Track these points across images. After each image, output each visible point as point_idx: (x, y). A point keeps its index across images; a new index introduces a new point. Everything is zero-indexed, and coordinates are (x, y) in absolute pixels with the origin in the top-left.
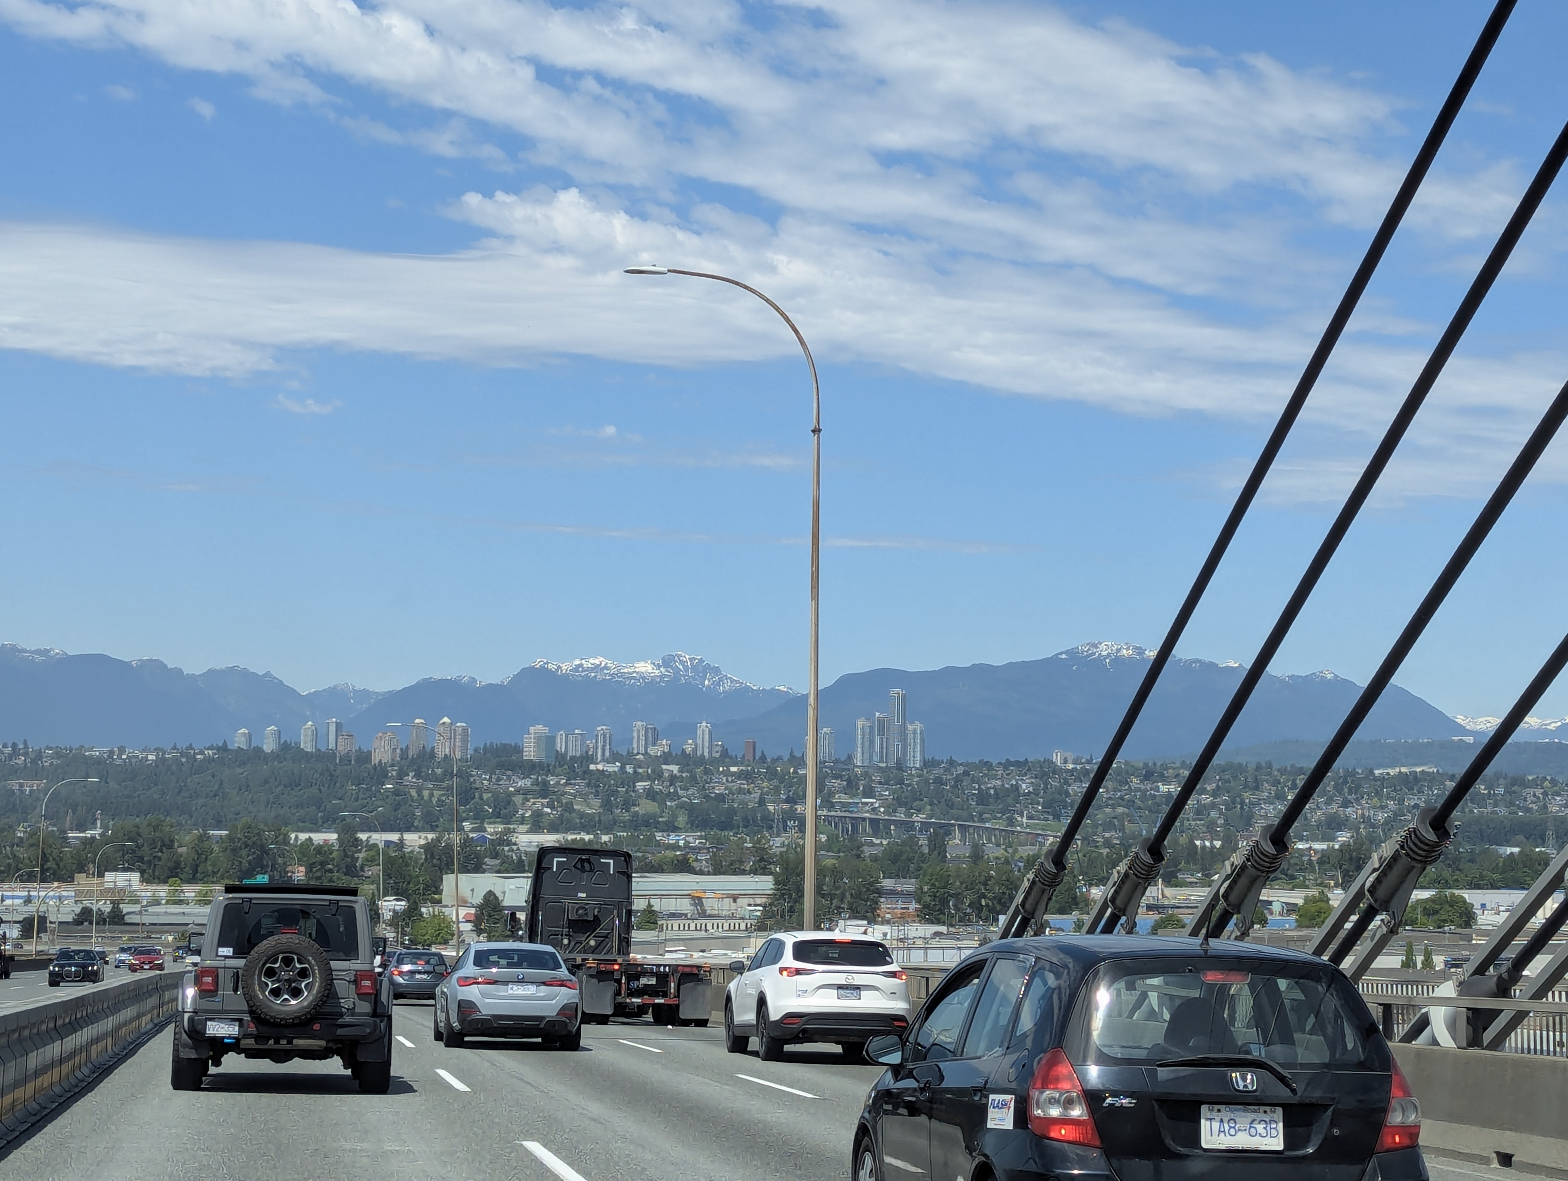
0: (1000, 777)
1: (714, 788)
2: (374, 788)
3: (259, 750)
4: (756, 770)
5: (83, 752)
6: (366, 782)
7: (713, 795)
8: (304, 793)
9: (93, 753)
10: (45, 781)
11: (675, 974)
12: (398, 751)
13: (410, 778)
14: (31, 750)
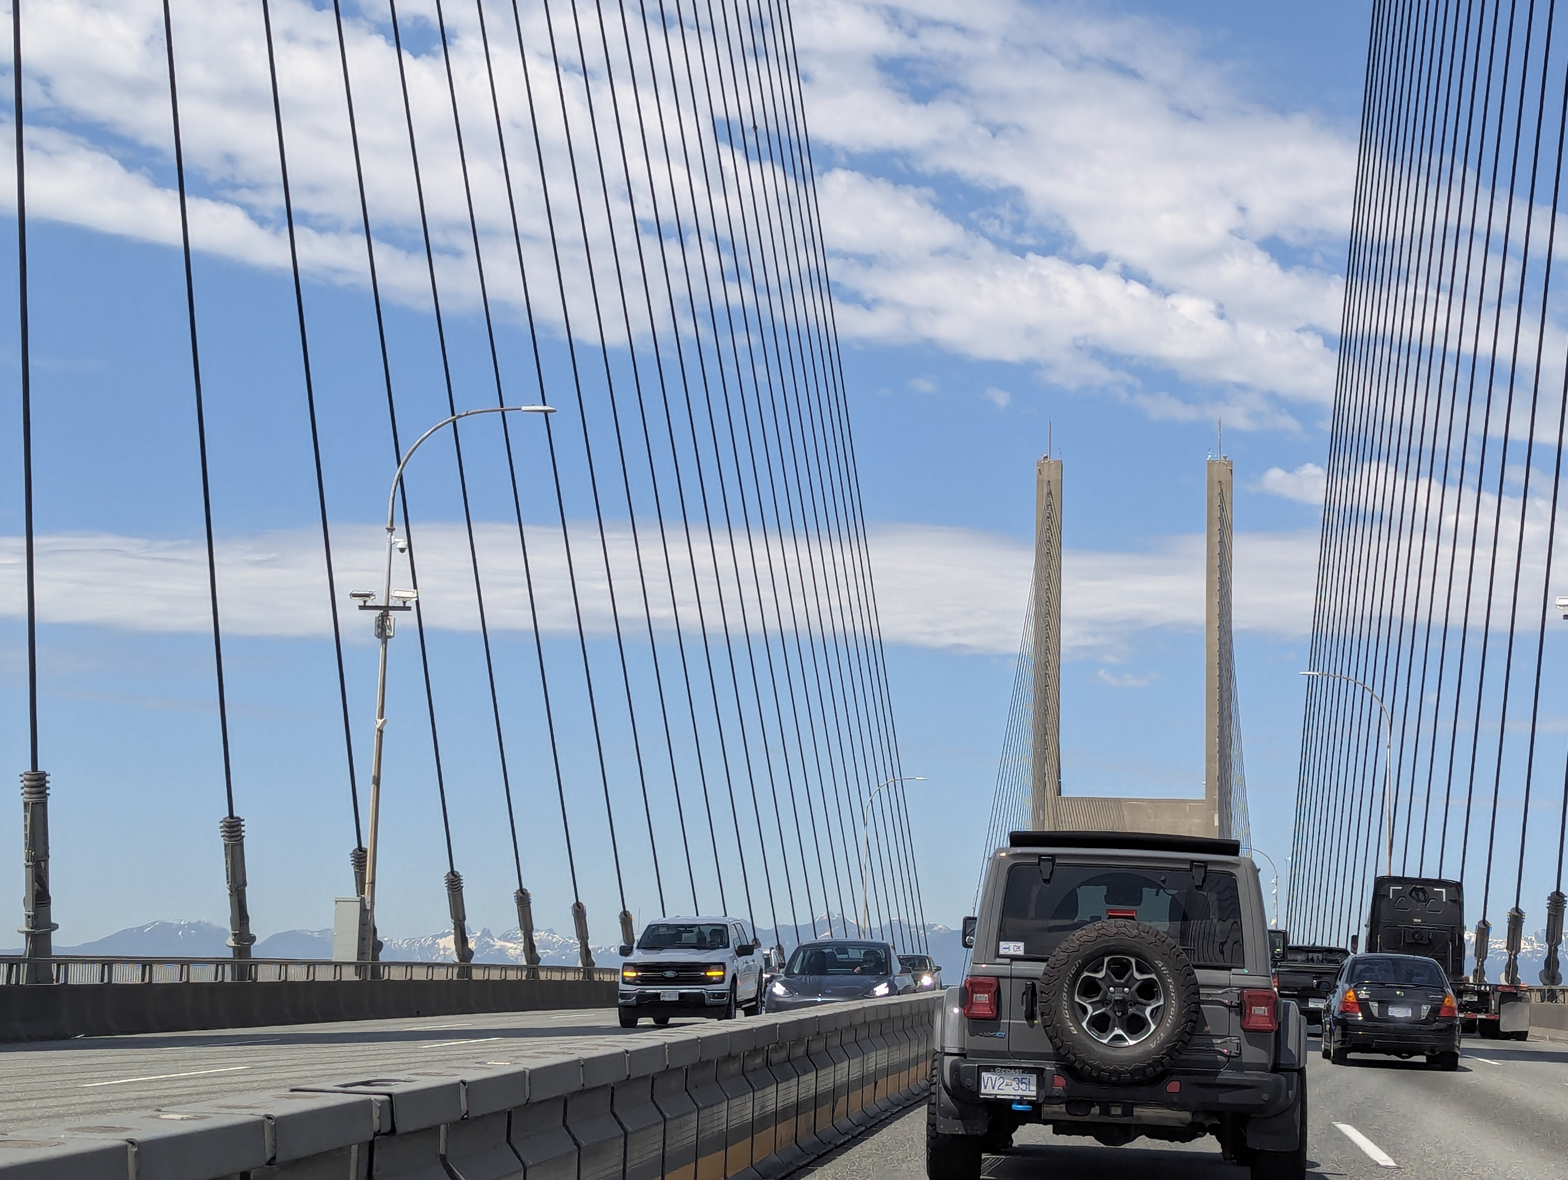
11: (1495, 993)
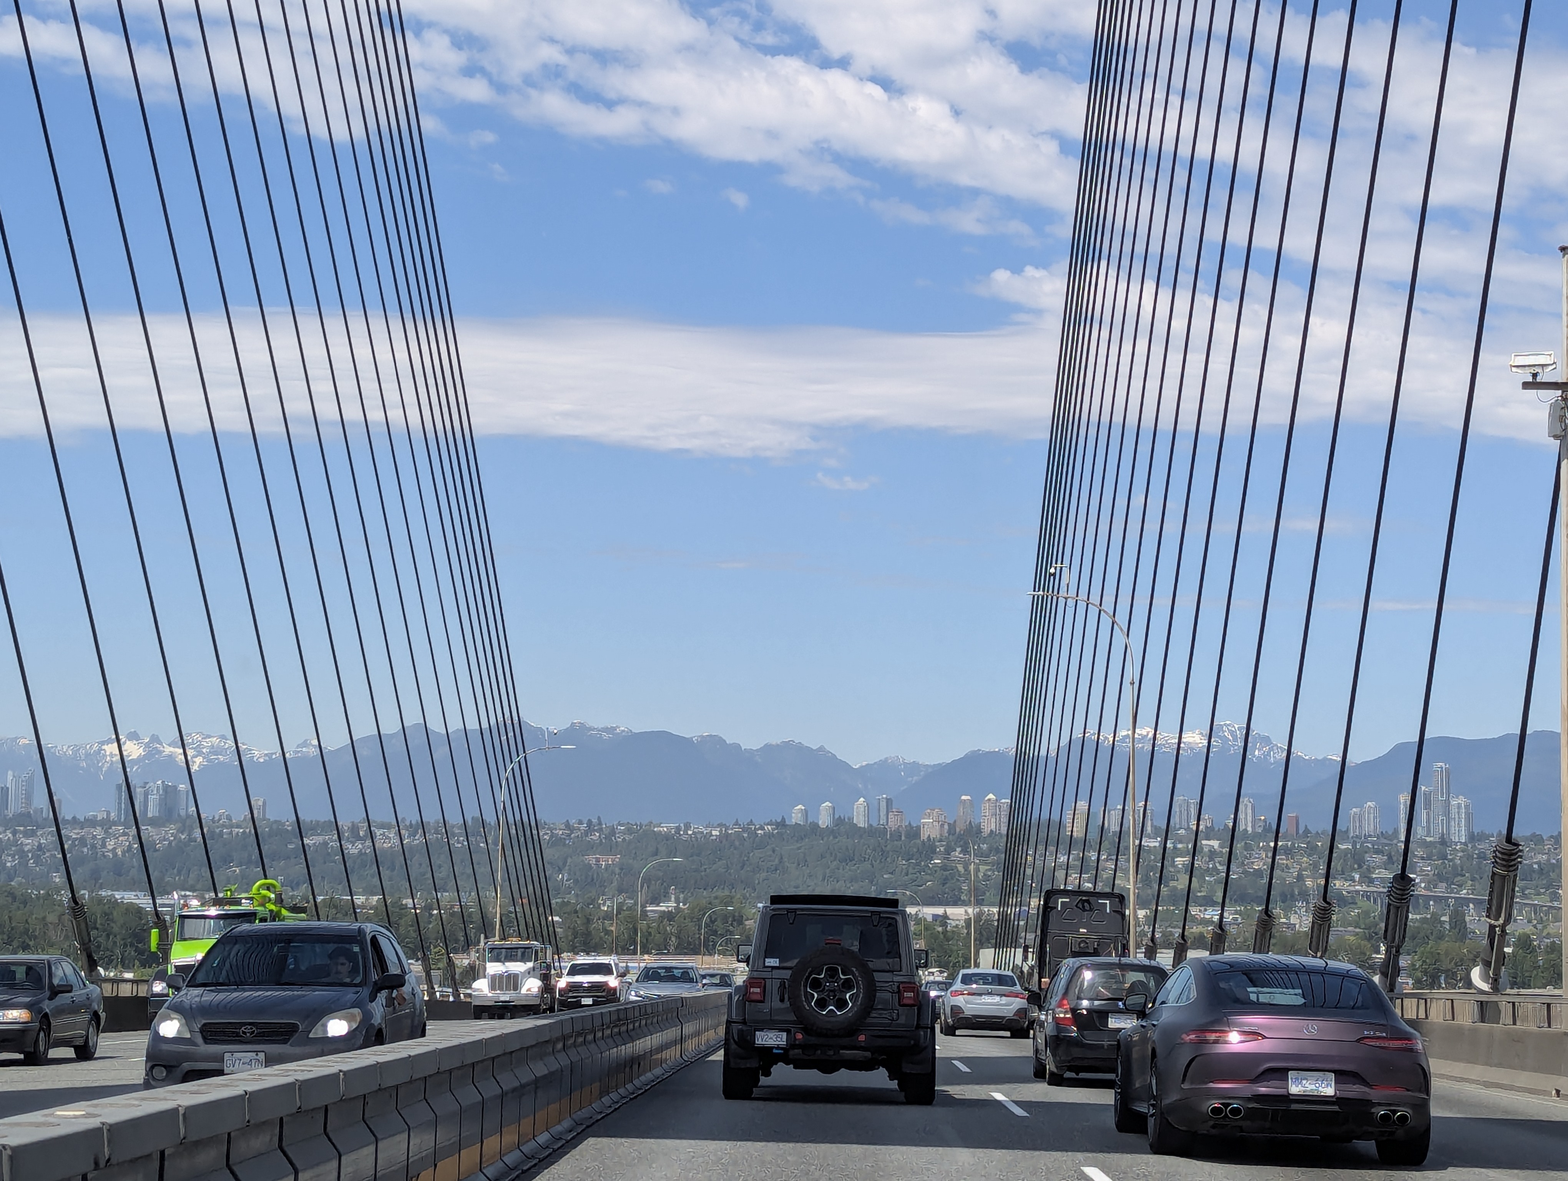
0: (1547, 851)
1: (1253, 863)
2: (923, 863)
3: (815, 826)
4: (1296, 845)
5: (652, 828)
6: (914, 857)
7: (1252, 870)
8: (858, 867)
9: (661, 829)
10: (619, 856)
12: (946, 827)
13: (957, 853)
14: (604, 826)
